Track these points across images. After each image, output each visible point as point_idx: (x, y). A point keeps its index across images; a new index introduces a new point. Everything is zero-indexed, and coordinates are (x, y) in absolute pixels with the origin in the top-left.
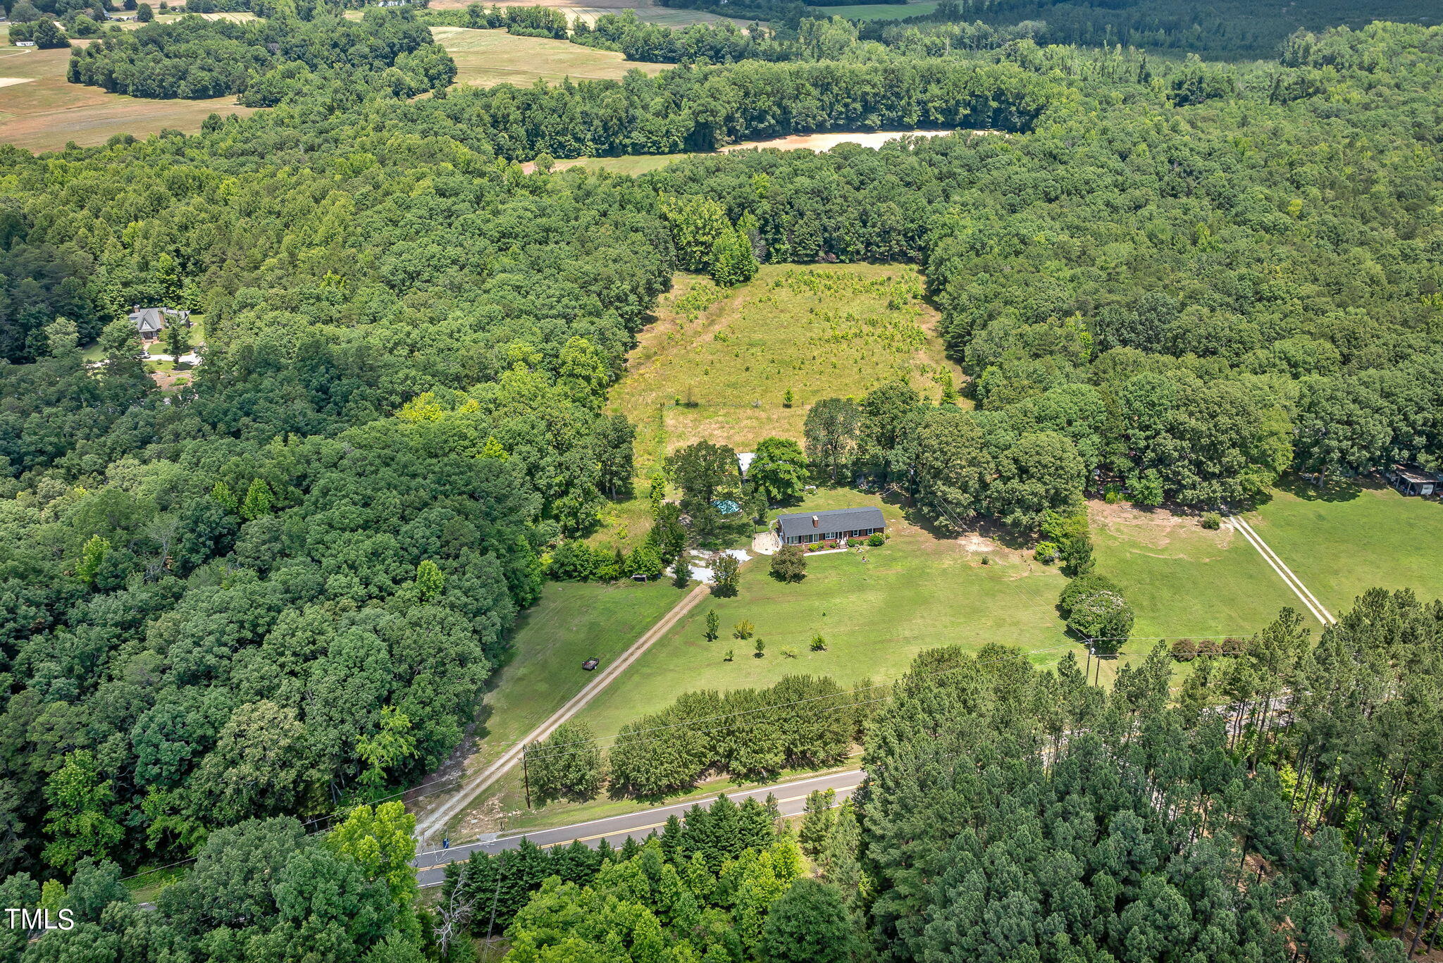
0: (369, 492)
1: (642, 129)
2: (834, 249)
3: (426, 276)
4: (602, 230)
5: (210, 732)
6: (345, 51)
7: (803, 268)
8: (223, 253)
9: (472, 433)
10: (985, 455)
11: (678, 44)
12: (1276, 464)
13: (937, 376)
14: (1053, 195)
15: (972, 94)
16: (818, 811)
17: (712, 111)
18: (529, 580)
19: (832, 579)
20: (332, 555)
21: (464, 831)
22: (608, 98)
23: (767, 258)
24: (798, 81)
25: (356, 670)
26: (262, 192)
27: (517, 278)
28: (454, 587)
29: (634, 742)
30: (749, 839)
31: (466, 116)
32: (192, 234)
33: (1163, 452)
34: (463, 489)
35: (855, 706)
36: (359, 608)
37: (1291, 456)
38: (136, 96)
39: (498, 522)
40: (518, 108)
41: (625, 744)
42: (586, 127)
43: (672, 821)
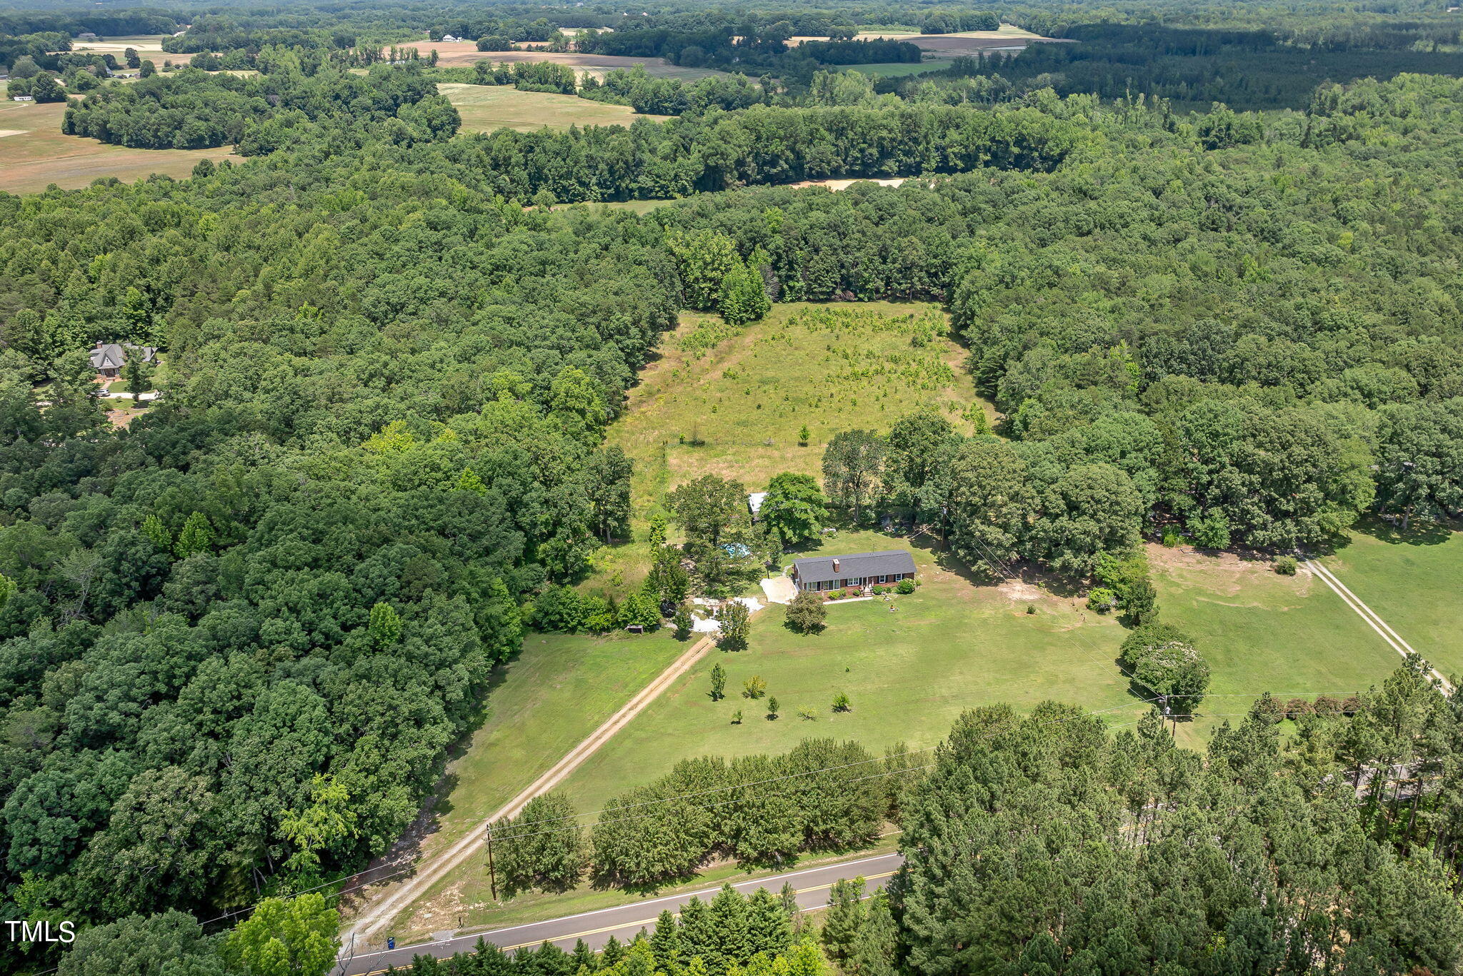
0: (321, 526)
1: (649, 172)
2: (852, 287)
3: (411, 308)
4: (604, 264)
5: (103, 806)
6: (347, 103)
7: (819, 306)
8: (195, 286)
9: (446, 464)
10: (1029, 490)
11: (689, 97)
12: (1357, 502)
13: (968, 413)
14: (1085, 228)
15: (993, 140)
16: (845, 905)
17: (722, 154)
18: (506, 630)
19: (855, 629)
20: (271, 597)
21: (415, 928)
22: (614, 141)
23: (780, 296)
24: (812, 126)
25: (285, 731)
26: (242, 227)
27: (509, 310)
28: (414, 635)
29: (622, 819)
30: (761, 940)
31: (465, 156)
32: (164, 267)
33: (1229, 488)
34: (431, 524)
35: (887, 776)
36: (298, 658)
37: (1373, 492)
38: (130, 146)
39: (471, 562)
40: (521, 151)
41: (610, 822)
42: (592, 171)
43: (665, 919)
